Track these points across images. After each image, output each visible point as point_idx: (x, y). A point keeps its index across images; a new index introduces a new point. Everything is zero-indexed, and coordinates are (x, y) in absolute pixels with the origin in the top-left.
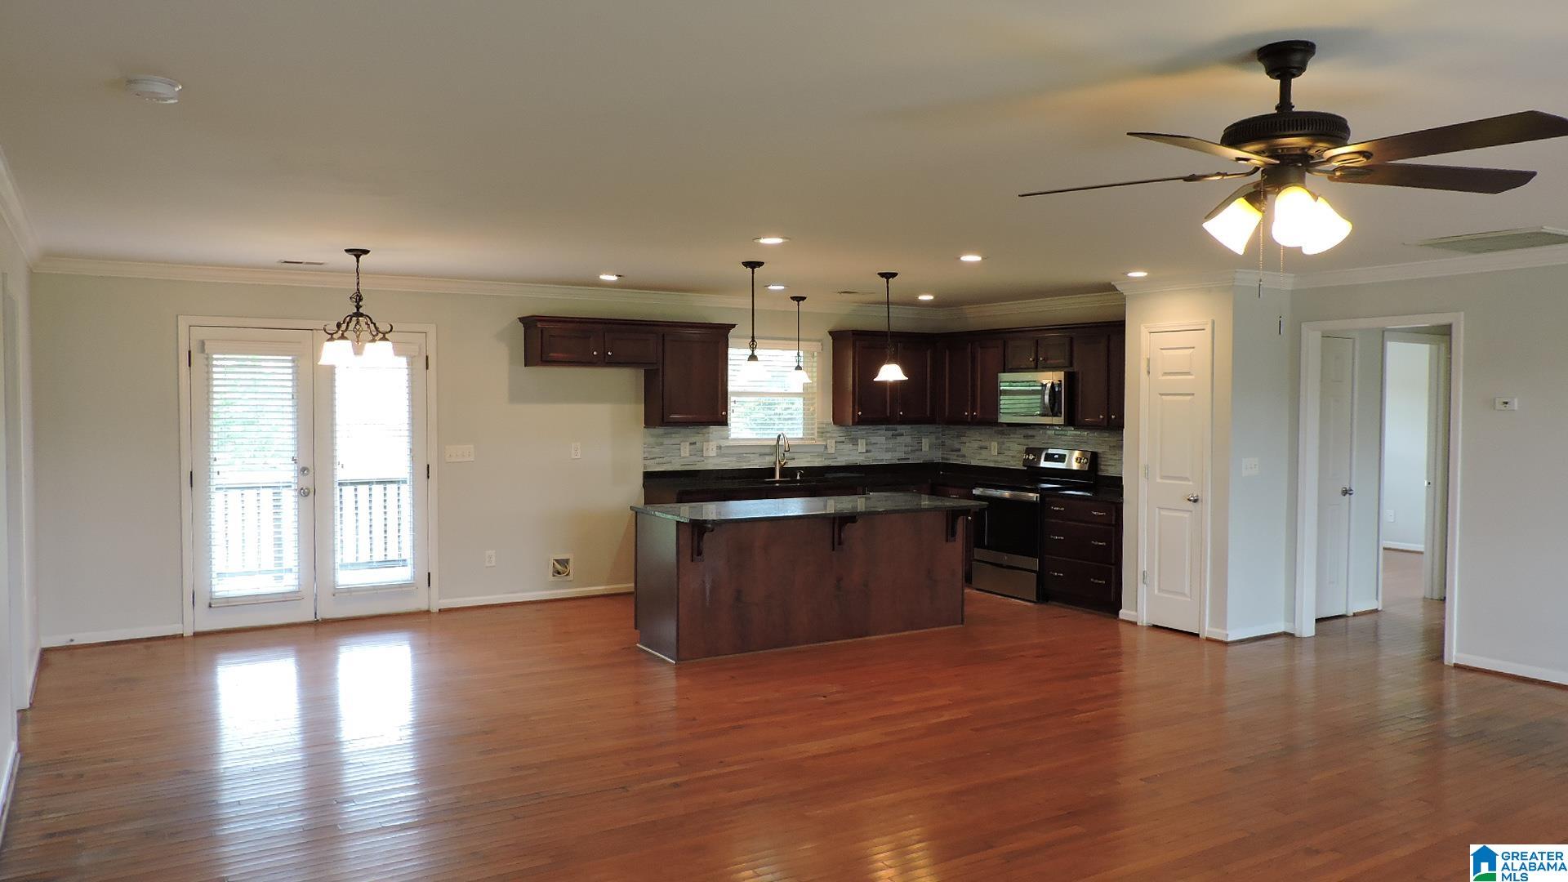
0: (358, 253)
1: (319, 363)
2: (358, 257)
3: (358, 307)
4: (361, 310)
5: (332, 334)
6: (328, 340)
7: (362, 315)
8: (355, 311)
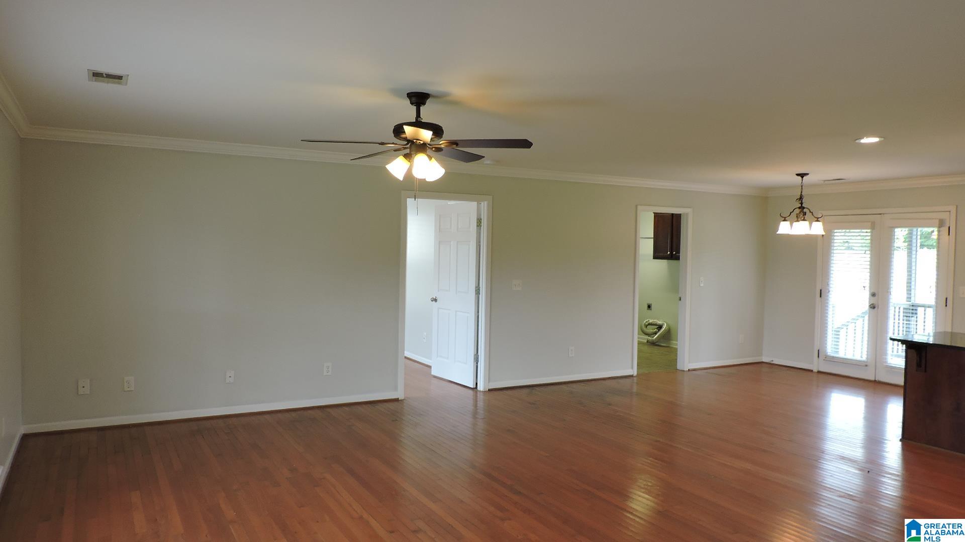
0: (802, 175)
1: (777, 233)
2: (802, 177)
3: (802, 204)
4: (803, 205)
5: (785, 218)
6: (783, 221)
7: (804, 208)
8: (800, 205)
